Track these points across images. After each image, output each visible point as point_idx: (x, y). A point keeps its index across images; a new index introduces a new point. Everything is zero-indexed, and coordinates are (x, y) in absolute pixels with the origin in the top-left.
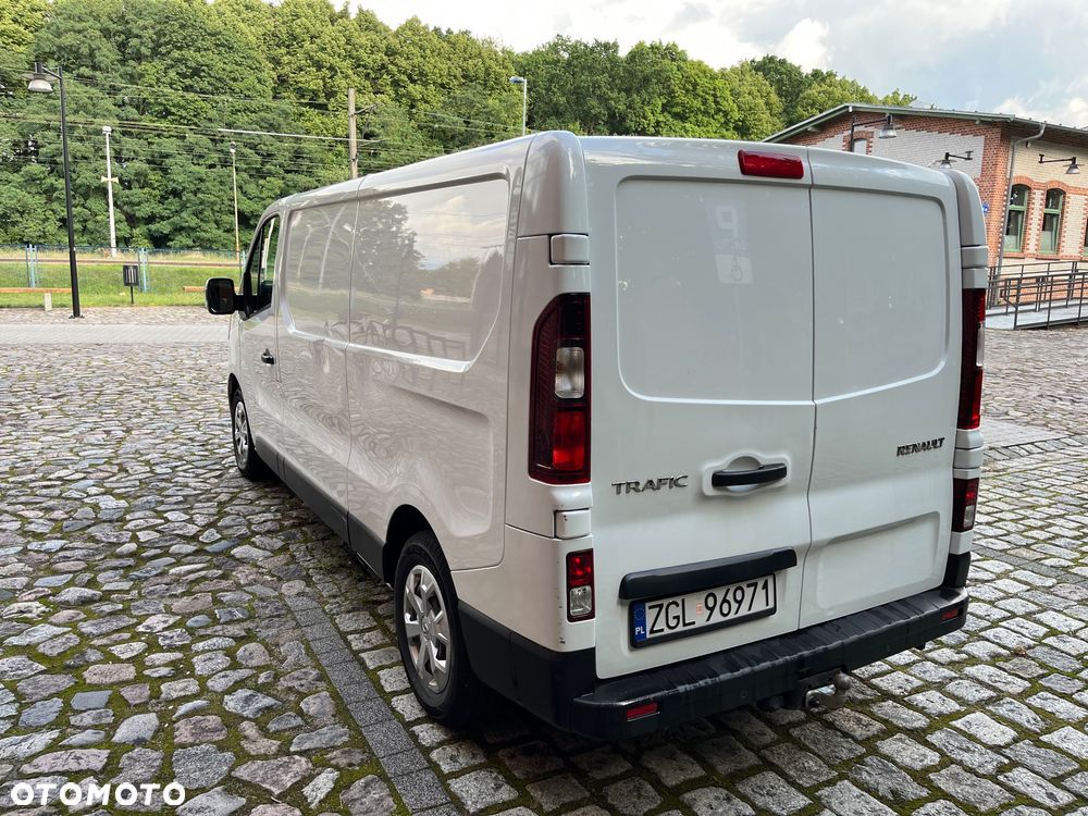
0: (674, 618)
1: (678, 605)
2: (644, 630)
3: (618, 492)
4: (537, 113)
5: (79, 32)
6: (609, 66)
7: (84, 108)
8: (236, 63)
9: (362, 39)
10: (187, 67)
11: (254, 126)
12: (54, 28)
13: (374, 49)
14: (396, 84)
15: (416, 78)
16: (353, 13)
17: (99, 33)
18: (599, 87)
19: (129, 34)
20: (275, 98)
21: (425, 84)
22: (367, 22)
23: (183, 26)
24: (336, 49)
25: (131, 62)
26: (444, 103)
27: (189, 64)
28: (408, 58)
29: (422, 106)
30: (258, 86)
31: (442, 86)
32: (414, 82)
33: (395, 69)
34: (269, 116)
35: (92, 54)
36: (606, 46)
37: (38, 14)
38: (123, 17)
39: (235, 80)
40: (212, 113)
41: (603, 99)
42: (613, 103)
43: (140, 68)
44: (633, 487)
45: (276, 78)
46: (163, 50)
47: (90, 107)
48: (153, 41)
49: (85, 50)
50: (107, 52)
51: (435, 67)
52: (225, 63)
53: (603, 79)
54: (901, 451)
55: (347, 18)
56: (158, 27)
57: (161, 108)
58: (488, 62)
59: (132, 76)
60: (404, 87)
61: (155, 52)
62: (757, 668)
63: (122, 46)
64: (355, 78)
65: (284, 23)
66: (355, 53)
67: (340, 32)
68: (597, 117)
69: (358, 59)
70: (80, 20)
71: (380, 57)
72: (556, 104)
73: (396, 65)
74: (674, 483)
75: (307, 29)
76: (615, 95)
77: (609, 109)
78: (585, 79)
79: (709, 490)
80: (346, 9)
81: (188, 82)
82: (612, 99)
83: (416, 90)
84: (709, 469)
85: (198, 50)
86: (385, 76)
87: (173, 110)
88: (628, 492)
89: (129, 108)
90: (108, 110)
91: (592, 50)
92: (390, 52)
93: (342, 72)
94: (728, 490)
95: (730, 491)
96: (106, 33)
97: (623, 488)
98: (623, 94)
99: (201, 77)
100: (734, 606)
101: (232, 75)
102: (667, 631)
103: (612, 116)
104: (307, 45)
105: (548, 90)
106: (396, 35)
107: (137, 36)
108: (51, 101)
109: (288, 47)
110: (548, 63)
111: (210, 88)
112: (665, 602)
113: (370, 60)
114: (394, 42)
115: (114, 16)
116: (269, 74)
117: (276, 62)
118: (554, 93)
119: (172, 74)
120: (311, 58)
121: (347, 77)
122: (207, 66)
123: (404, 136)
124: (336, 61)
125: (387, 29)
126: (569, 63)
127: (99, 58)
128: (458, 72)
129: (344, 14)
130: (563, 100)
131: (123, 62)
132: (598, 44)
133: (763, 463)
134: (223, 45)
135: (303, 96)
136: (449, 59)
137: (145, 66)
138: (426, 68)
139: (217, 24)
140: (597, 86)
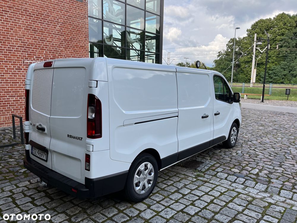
79: (36, 129)
100: (41, 155)
102: (34, 154)
133: (42, 127)
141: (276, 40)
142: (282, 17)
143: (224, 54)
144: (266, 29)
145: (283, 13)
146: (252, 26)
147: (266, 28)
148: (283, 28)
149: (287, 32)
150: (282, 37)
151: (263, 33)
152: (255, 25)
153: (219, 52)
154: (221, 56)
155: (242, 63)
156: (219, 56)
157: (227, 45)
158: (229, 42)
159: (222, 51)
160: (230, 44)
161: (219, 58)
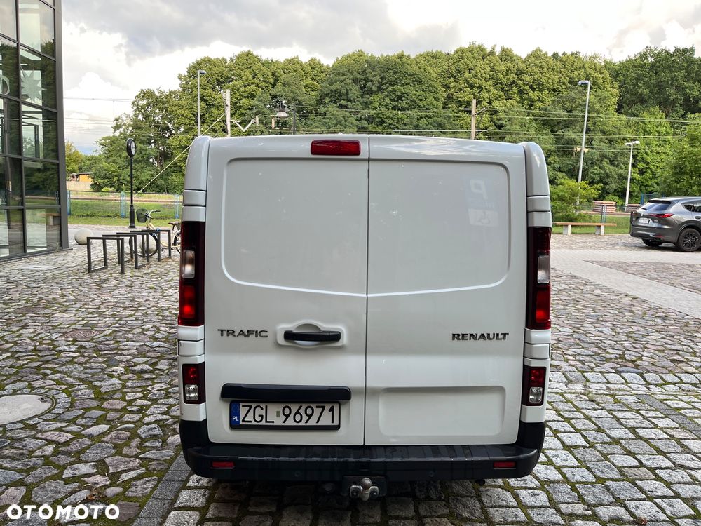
0: (259, 416)
1: (262, 409)
2: (239, 418)
3: (222, 335)
4: (625, 102)
5: (342, 81)
6: (686, 65)
7: (340, 123)
8: (423, 91)
9: (502, 67)
10: (395, 95)
11: (430, 126)
12: (330, 80)
13: (508, 71)
14: (521, 92)
15: (535, 87)
16: (498, 51)
17: (351, 81)
18: (677, 80)
19: (367, 80)
20: (444, 108)
21: (541, 90)
22: (507, 56)
23: (395, 73)
24: (484, 75)
25: (367, 96)
26: (553, 101)
27: (397, 93)
28: (531, 75)
29: (538, 105)
30: (434, 103)
31: (554, 90)
32: (533, 89)
33: (521, 83)
34: (438, 119)
35: (347, 93)
36: (685, 51)
37: (324, 74)
38: (364, 71)
39: (421, 100)
40: (407, 120)
41: (680, 89)
42: (688, 91)
43: (371, 99)
44: (230, 332)
45: (446, 97)
46: (384, 87)
47: (343, 122)
48: (379, 83)
49: (344, 91)
50: (355, 91)
51: (549, 78)
52: (416, 91)
53: (680, 75)
54: (456, 337)
55: (495, 54)
56: (383, 75)
57: (380, 119)
58: (589, 71)
59: (366, 103)
60: (526, 94)
61: (380, 89)
62: (309, 459)
63: (362, 88)
64: (495, 91)
65: (454, 63)
66: (495, 76)
67: (487, 64)
68: (674, 102)
69: (497, 79)
70: (343, 75)
71: (512, 76)
72: (641, 95)
73: (522, 80)
74: (258, 334)
75: (468, 65)
76: (690, 84)
77: (684, 95)
78: (665, 75)
79: (281, 341)
80: (493, 49)
81: (395, 104)
82: (688, 88)
83: (534, 95)
84: (282, 328)
85: (403, 85)
86: (514, 88)
87: (386, 120)
88: (228, 335)
89: (364, 121)
90: (352, 123)
91: (672, 56)
92: (519, 73)
93: (486, 89)
94: (295, 343)
95: (298, 344)
96: (355, 81)
97: (225, 333)
98: (697, 83)
99: (402, 100)
100: (305, 418)
101: (420, 97)
102: (254, 423)
103: (687, 99)
104: (466, 75)
105: (634, 85)
106: (525, 61)
107: (371, 81)
108: (325, 120)
109: (455, 77)
110: (636, 67)
111: (407, 106)
112: (254, 405)
113: (505, 80)
114: (522, 66)
115: (360, 71)
116: (442, 94)
117: (447, 87)
118: (640, 87)
119: (387, 100)
120: (468, 82)
121: (489, 91)
122: (406, 94)
123: (523, 125)
124: (483, 82)
125: (519, 58)
126: (653, 65)
127: (350, 95)
128: (566, 80)
129: (492, 53)
130: (646, 91)
131: (362, 96)
132: (677, 50)
133: (323, 330)
134: (416, 81)
135: (461, 106)
136: (560, 72)
137: (374, 97)
138: (543, 80)
139: (415, 69)
140: (674, 79)
141: (240, 107)
142: (247, 60)
143: (130, 125)
144: (219, 80)
145: (249, 51)
146: (190, 68)
147: (218, 78)
148: (252, 83)
149: (259, 92)
150: (252, 102)
151: (213, 88)
152: (196, 69)
153: (117, 120)
154: (121, 130)
155: (174, 149)
156: (116, 128)
157: (133, 103)
158: (138, 96)
159: (124, 118)
160: (141, 103)
161: (117, 134)
